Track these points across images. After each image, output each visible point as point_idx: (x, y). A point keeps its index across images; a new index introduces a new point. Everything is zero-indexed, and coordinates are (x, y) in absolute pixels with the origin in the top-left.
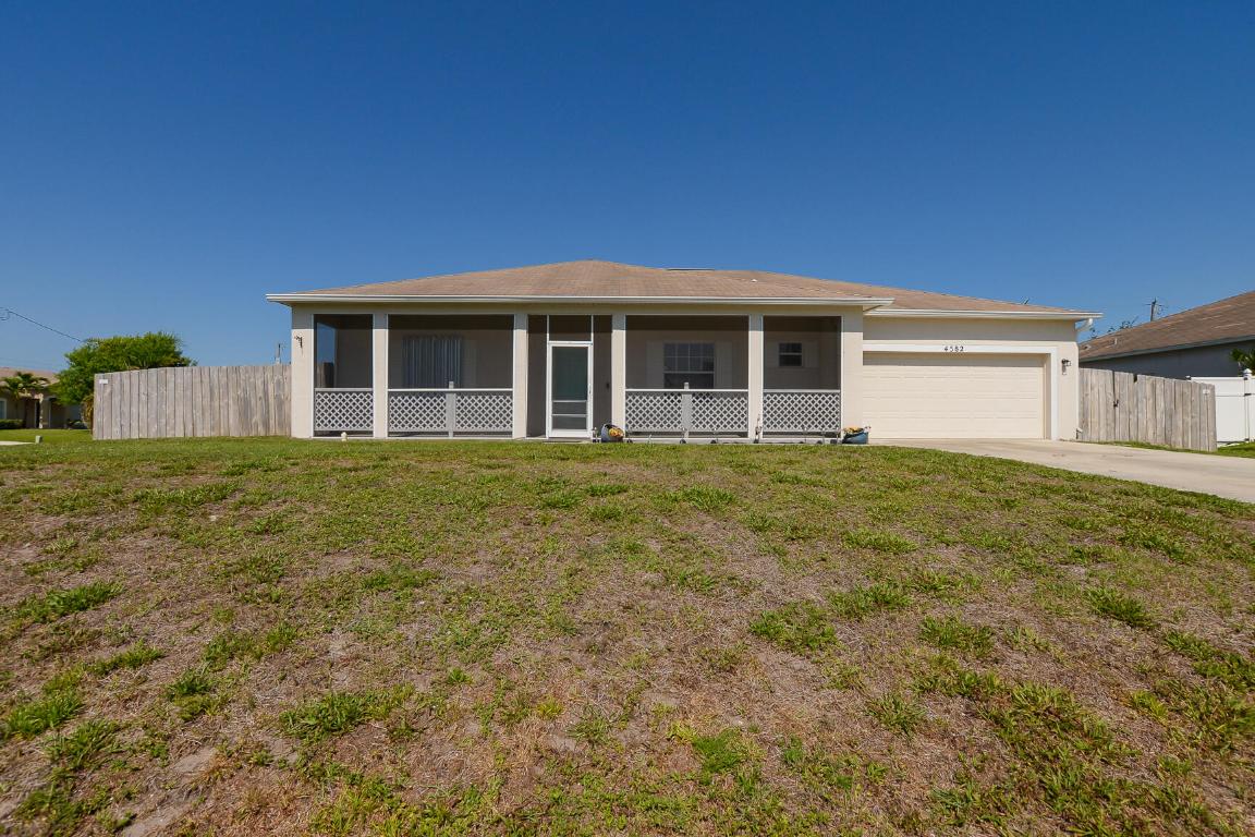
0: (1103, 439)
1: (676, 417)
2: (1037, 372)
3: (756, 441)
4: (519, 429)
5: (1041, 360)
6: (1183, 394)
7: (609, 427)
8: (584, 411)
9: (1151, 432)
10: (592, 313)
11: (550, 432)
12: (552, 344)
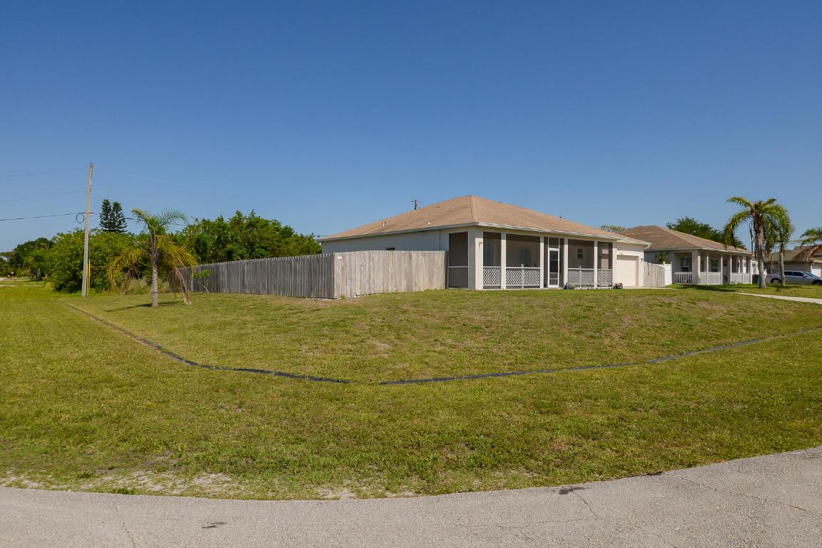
1: (579, 280)
2: (634, 262)
3: (597, 289)
4: (542, 286)
7: (563, 283)
8: (557, 277)
10: (559, 237)
11: (550, 286)
12: (549, 249)
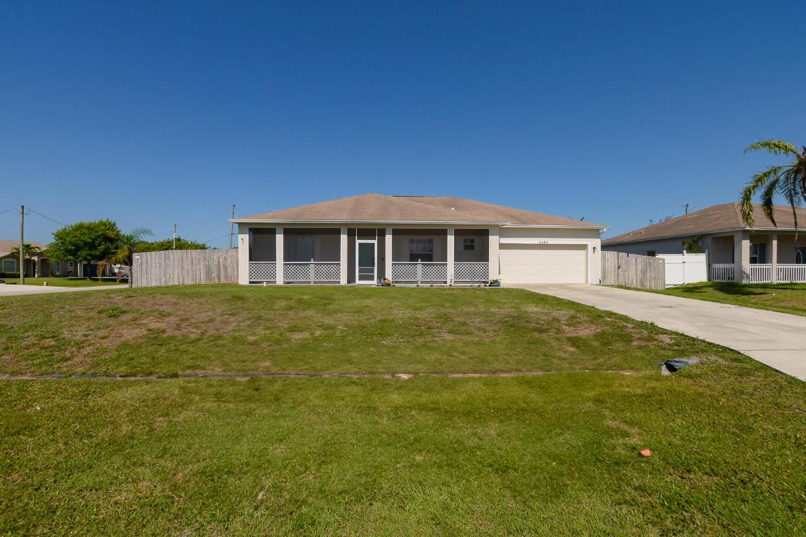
0: (613, 283)
1: (415, 275)
2: (583, 252)
3: (451, 285)
4: (343, 280)
5: (584, 247)
6: (650, 263)
7: (385, 279)
8: (373, 272)
9: (634, 282)
10: (377, 227)
11: (358, 282)
12: (358, 242)
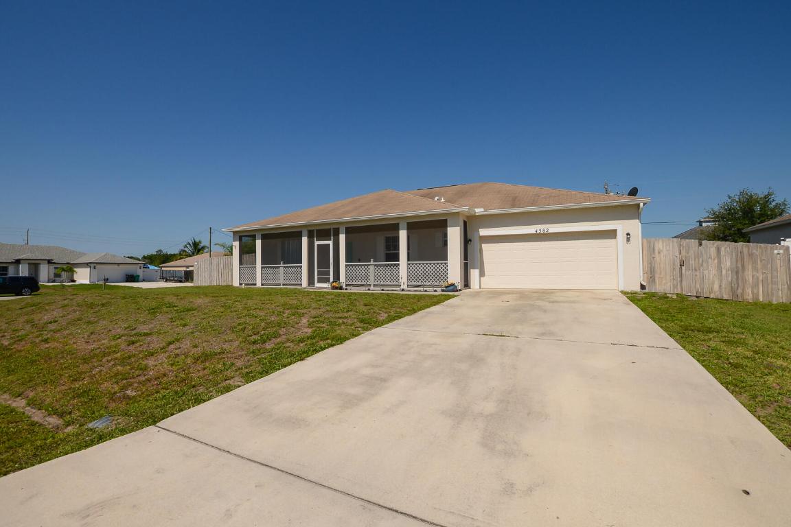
0: (670, 290)
1: (367, 277)
2: (612, 242)
3: (403, 290)
4: (305, 283)
5: (612, 234)
6: (752, 255)
8: (329, 274)
9: (716, 288)
10: (332, 227)
11: (317, 285)
12: (317, 243)
